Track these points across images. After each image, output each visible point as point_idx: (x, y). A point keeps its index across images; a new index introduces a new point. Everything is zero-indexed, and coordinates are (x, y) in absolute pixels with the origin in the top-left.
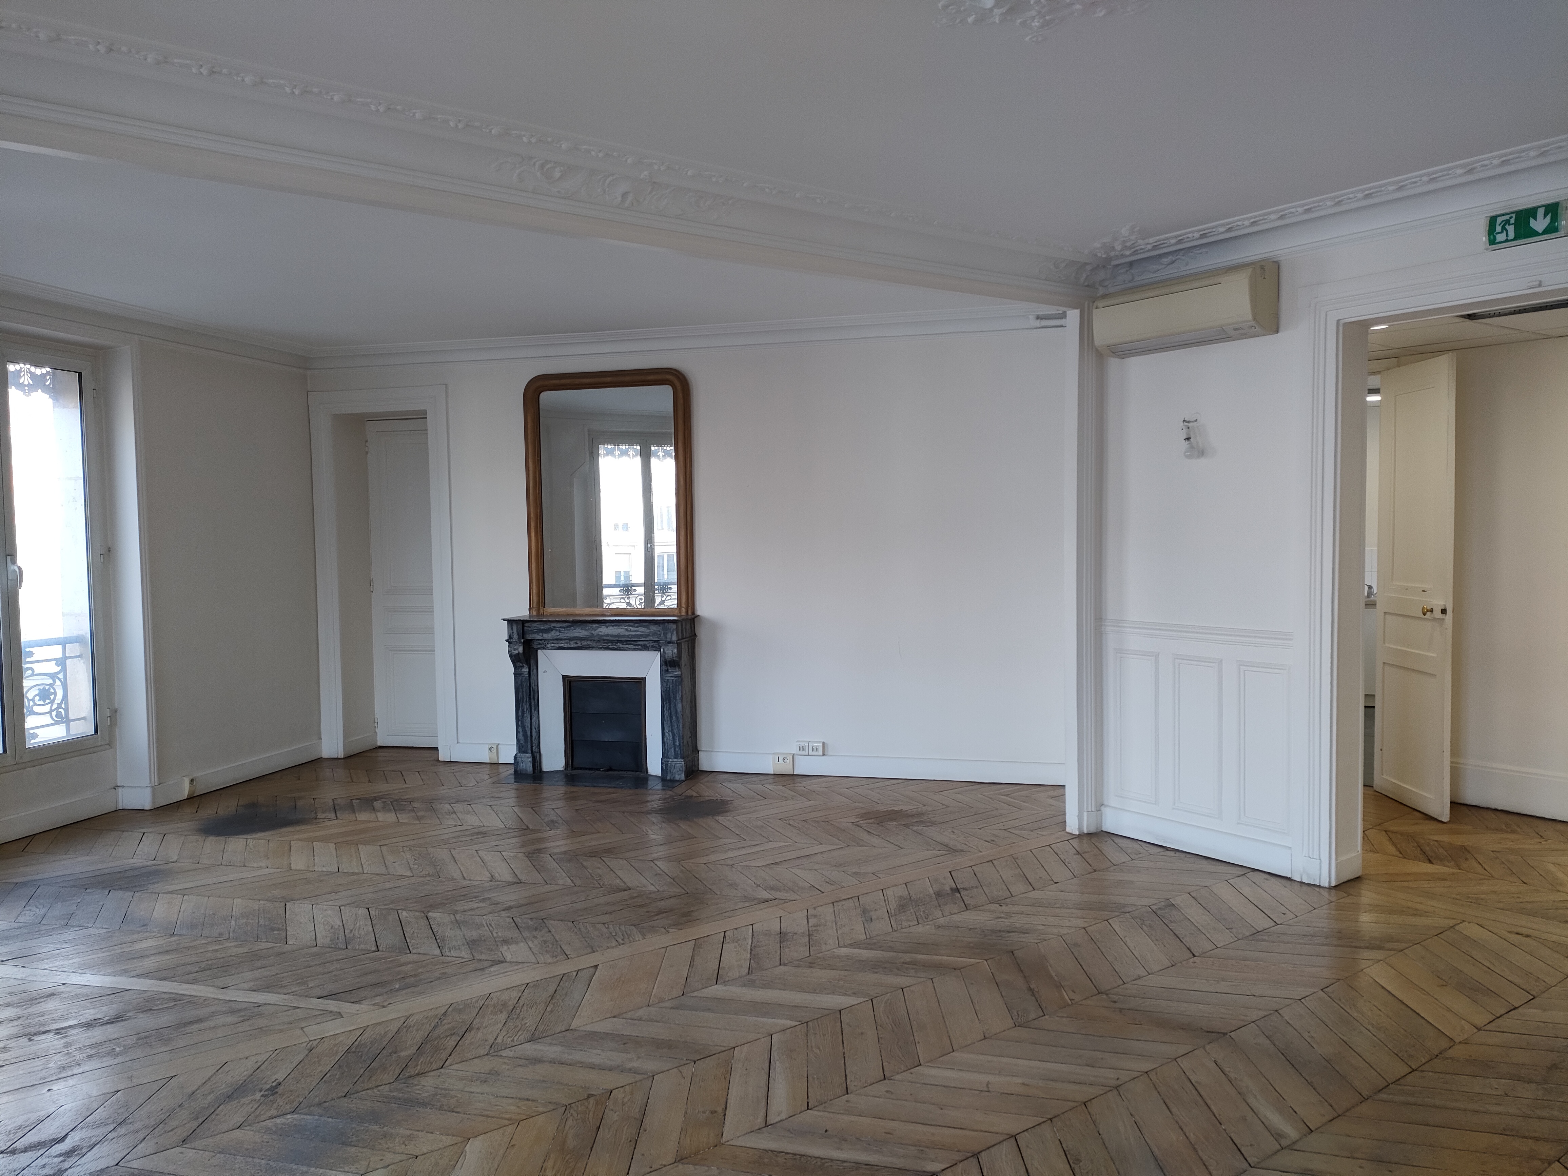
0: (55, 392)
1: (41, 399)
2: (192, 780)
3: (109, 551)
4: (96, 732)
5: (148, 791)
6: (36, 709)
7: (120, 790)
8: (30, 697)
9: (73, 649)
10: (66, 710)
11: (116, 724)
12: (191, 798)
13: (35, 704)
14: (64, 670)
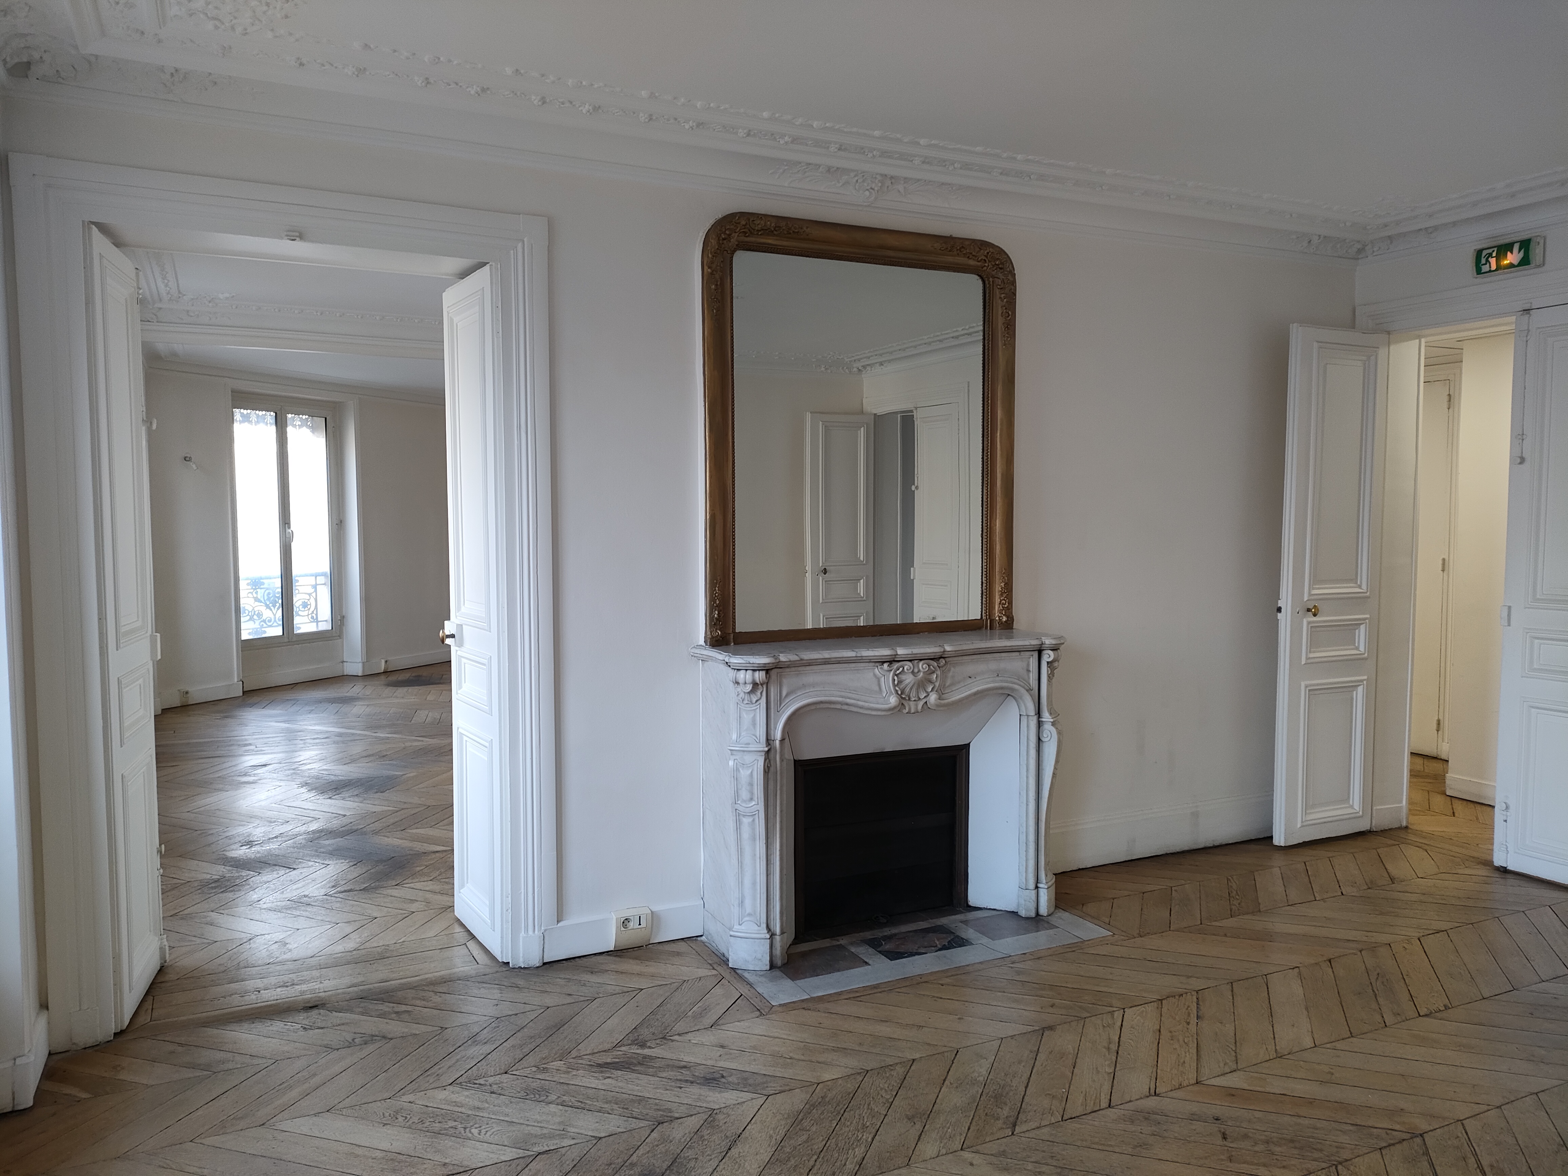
0: (313, 429)
1: (306, 431)
2: (386, 661)
3: (341, 522)
4: (332, 628)
5: (360, 665)
6: (300, 613)
7: (345, 664)
8: (297, 606)
9: (321, 580)
10: (317, 615)
11: (343, 625)
12: (385, 672)
13: (300, 610)
14: (316, 591)
